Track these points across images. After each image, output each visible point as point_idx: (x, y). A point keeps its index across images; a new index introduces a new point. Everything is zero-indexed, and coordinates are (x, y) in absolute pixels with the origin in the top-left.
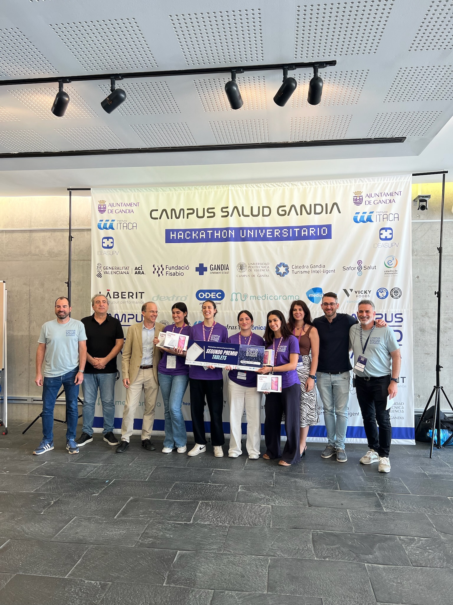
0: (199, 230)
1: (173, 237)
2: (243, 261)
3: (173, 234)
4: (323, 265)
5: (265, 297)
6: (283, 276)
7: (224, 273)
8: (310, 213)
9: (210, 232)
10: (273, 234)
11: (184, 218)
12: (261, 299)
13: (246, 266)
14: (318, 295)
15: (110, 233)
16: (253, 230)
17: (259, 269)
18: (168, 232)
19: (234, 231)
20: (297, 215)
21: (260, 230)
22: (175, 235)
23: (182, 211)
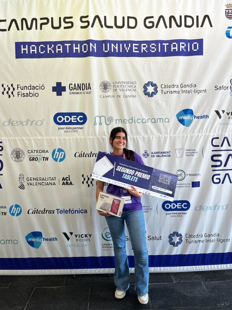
0: (55, 43)
1: (25, 51)
2: (107, 79)
3: (24, 47)
4: (194, 84)
5: (132, 120)
6: (152, 96)
7: (86, 93)
8: (180, 26)
9: (68, 45)
10: (139, 48)
11: (36, 29)
12: (128, 122)
13: (110, 85)
14: (189, 117)
16: (117, 44)
17: (125, 88)
18: (18, 45)
19: (95, 44)
20: (166, 27)
21: (125, 44)
22: (27, 49)
23: (34, 21)
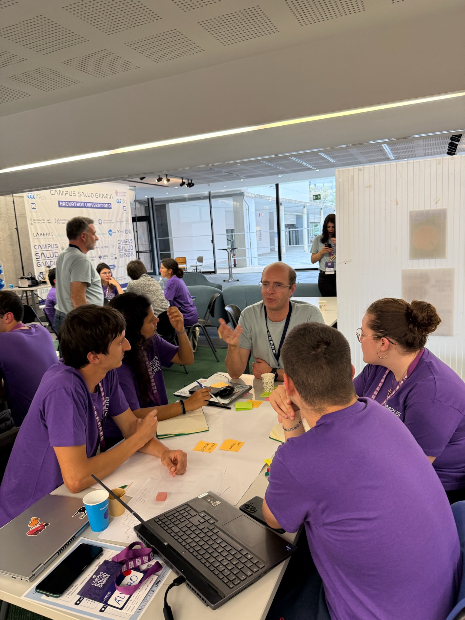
0: (71, 202)
4: (111, 220)
8: (105, 198)
9: (75, 203)
15: (33, 201)
18: (59, 202)
19: (83, 203)
20: (101, 198)
21: (91, 204)
22: (62, 204)
23: (63, 192)
